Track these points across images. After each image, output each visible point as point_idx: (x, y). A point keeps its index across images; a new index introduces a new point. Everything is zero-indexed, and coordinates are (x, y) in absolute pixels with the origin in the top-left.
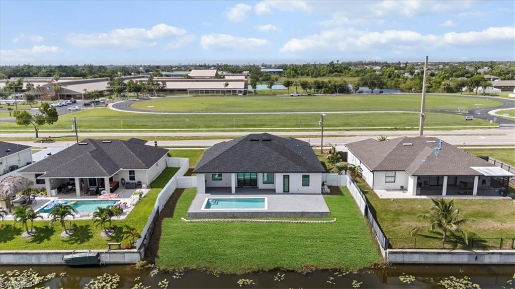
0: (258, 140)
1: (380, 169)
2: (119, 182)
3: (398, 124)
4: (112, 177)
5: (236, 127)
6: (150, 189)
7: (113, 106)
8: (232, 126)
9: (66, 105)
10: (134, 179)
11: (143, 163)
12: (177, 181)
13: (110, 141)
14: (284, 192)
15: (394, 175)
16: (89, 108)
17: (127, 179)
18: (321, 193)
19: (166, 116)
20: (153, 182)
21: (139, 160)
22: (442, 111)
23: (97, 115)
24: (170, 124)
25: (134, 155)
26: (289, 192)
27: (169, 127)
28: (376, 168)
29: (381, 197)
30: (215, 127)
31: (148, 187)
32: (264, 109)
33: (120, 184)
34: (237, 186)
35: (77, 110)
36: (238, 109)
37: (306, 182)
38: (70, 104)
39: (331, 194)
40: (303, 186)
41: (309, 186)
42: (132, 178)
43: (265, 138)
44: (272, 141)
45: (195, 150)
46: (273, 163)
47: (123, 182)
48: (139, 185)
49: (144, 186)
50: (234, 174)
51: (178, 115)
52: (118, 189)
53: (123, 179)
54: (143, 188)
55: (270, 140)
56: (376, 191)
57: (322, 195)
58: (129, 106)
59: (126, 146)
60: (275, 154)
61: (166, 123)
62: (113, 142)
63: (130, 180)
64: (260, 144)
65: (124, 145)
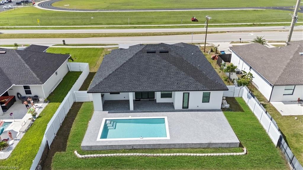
0: (154, 52)
1: (281, 83)
2: (15, 96)
3: (254, 21)
4: (7, 91)
5: (131, 24)
6: (47, 104)
7: (39, 5)
8: (127, 24)
9: (3, 4)
10: (31, 93)
11: (38, 77)
12: (74, 96)
13: (4, 52)
14: (183, 108)
15: (293, 89)
16: (19, 7)
17: (23, 93)
18: (220, 108)
19: (77, 14)
20: (52, 93)
21: (33, 74)
22: (281, 8)
23: (25, 13)
24: (79, 21)
25: (28, 67)
26: (188, 108)
27: (78, 25)
28: (277, 82)
29: (283, 114)
30: (114, 24)
31: (45, 102)
32: (150, 7)
33: (17, 98)
34: (135, 99)
35: (10, 8)
36: (131, 7)
37: (206, 99)
38: (7, 3)
39: (231, 111)
40: (203, 102)
41: (209, 102)
42: (28, 92)
43: (162, 49)
44: (170, 53)
45: (97, 49)
46: (172, 80)
47: (19, 96)
48: (36, 99)
49: (40, 100)
50: (132, 93)
51: (86, 13)
52: (15, 103)
53: (18, 94)
54: (41, 102)
55: (168, 52)
56: (273, 103)
57: (222, 112)
58: (51, 5)
59: (20, 57)
60: (174, 69)
61: (76, 21)
62: (7, 52)
63: (26, 94)
64: (157, 57)
65: (19, 56)
